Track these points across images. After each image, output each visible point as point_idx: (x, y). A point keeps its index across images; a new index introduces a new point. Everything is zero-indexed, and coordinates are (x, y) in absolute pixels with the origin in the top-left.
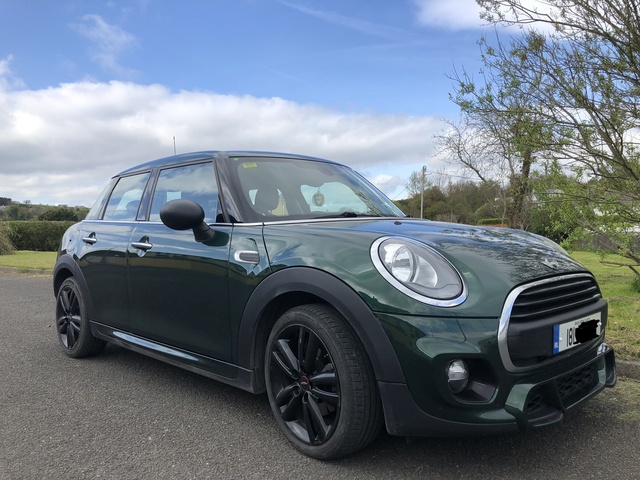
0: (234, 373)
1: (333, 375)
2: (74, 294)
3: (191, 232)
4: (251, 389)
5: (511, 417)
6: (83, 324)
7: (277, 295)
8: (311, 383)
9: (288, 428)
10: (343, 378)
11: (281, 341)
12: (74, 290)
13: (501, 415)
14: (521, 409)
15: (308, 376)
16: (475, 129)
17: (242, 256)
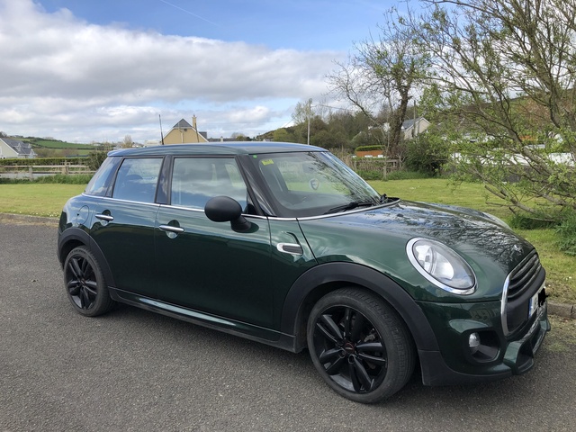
0: (276, 337)
1: (379, 345)
2: (87, 263)
3: (228, 224)
4: (294, 350)
5: (508, 368)
6: (100, 289)
7: (324, 282)
8: (356, 349)
9: (332, 380)
10: (390, 347)
11: (324, 316)
12: (88, 259)
13: (503, 367)
14: (515, 361)
15: (353, 343)
16: (361, 70)
17: (284, 248)
